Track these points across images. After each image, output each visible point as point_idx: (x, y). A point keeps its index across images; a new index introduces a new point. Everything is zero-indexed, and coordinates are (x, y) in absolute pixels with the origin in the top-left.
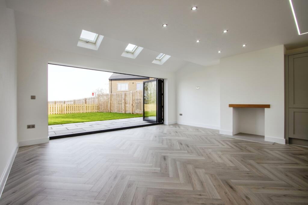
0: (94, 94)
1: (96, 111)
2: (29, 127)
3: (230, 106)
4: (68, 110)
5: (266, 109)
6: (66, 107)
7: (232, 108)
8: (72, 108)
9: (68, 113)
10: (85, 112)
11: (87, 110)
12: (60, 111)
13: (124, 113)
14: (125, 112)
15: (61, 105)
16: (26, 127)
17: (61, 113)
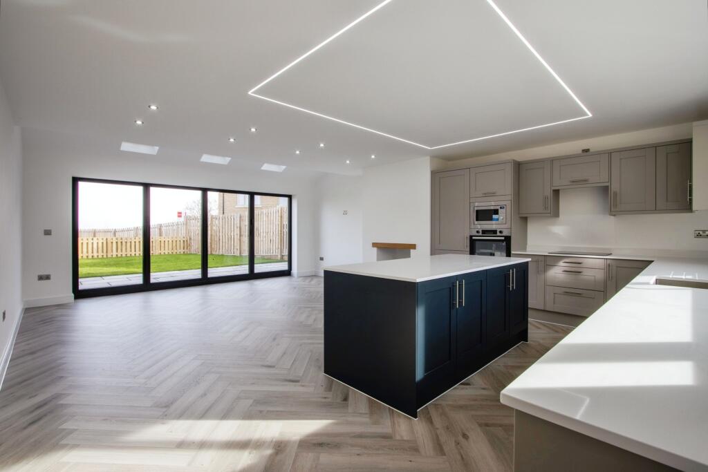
0: (183, 215)
1: (182, 251)
2: (41, 278)
3: (375, 245)
4: (119, 250)
5: (412, 251)
6: (117, 242)
7: (375, 249)
8: (128, 244)
9: (119, 255)
10: (157, 254)
11: (162, 249)
12: (103, 252)
13: (239, 255)
14: (240, 253)
15: (105, 239)
16: (37, 278)
17: (105, 256)
